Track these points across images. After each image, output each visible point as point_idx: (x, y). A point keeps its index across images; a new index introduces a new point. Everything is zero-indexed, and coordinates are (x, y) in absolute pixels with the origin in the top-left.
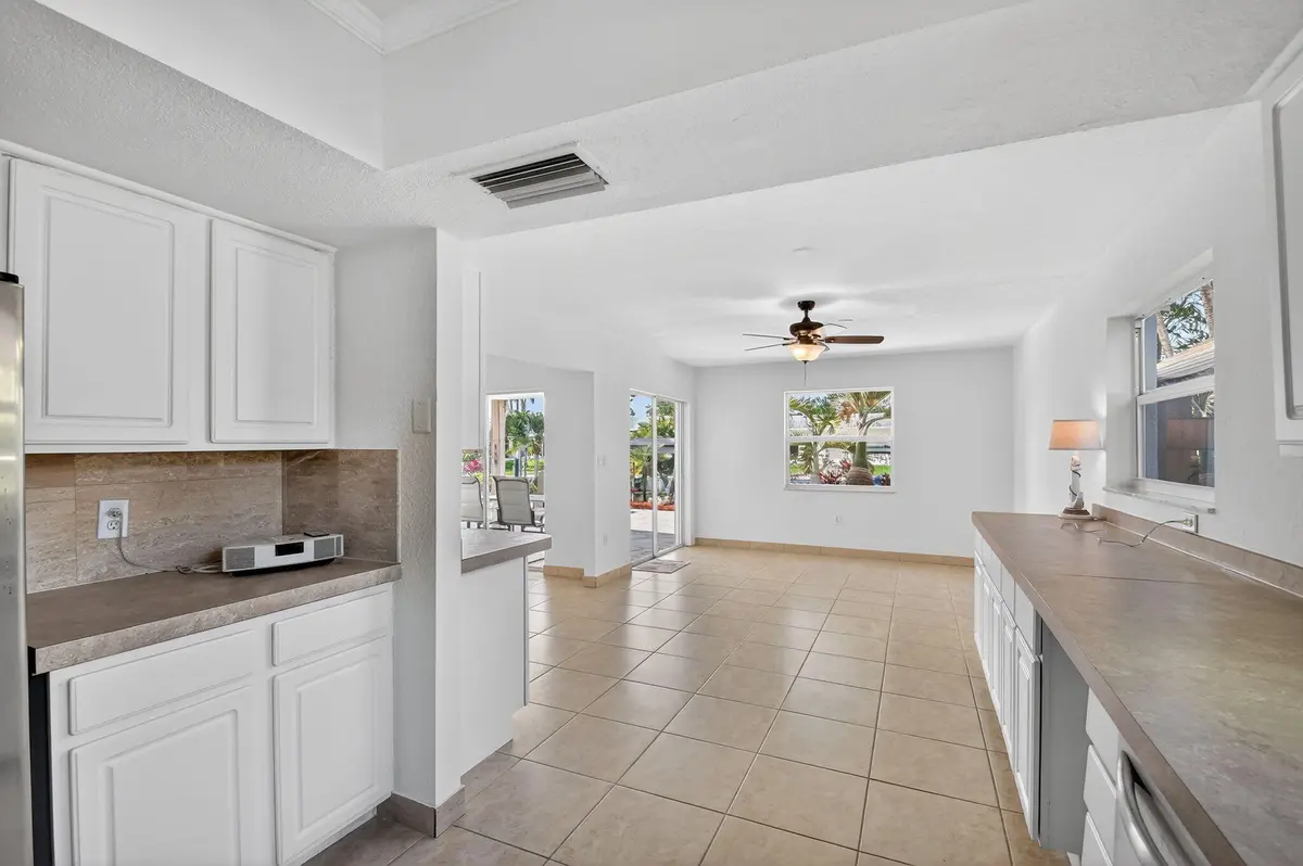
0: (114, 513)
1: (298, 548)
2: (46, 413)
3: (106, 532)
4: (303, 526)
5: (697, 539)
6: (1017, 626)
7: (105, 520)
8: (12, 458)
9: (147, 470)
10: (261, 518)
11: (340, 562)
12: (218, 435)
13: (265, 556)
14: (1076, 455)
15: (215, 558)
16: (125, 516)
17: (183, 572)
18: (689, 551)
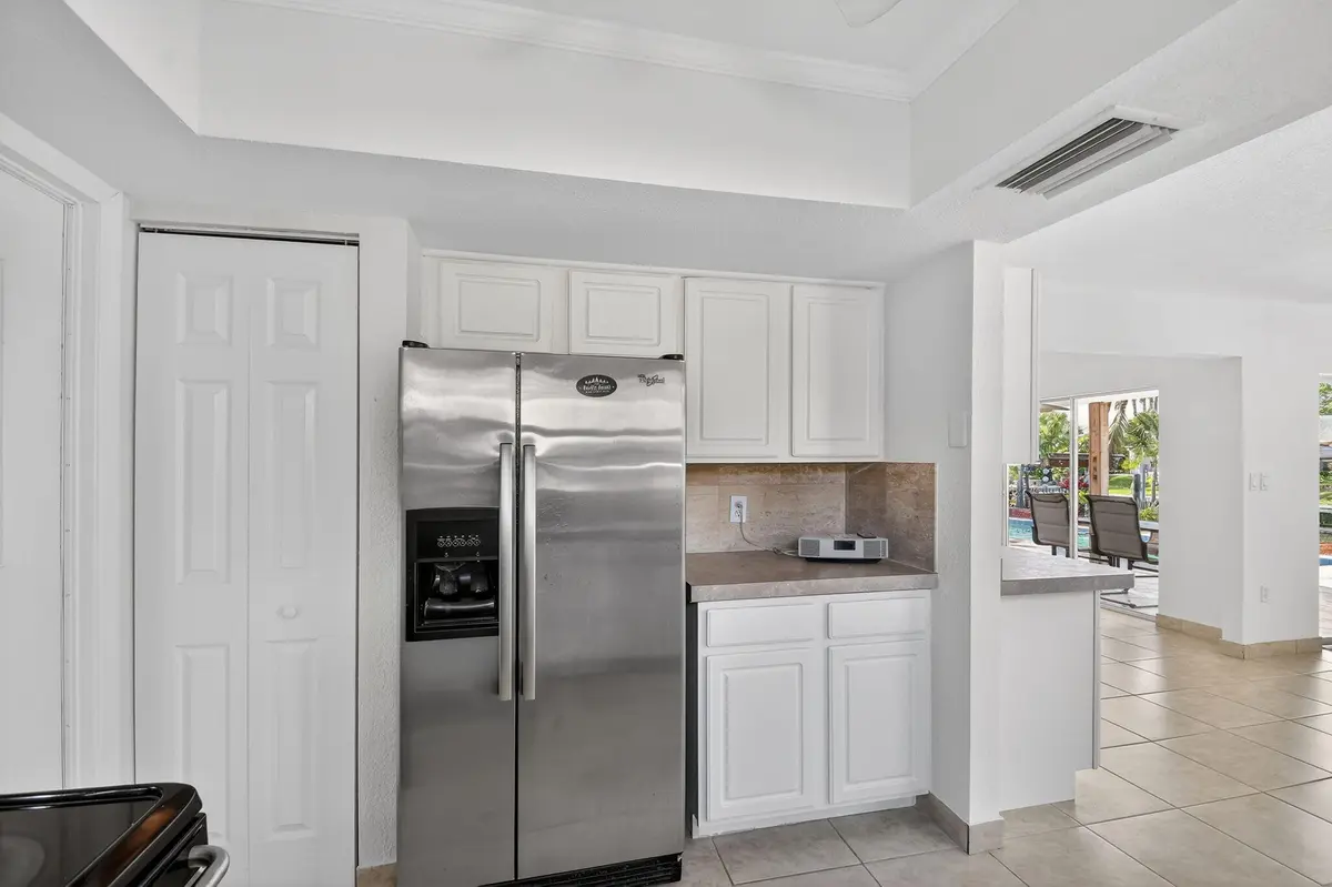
0: (739, 506)
1: (850, 546)
2: (702, 438)
3: (735, 519)
4: (860, 528)
7: (734, 509)
8: (680, 465)
9: (756, 475)
10: (829, 517)
11: (887, 563)
12: (797, 451)
13: (827, 549)
15: (794, 546)
16: (745, 506)
17: (777, 552)
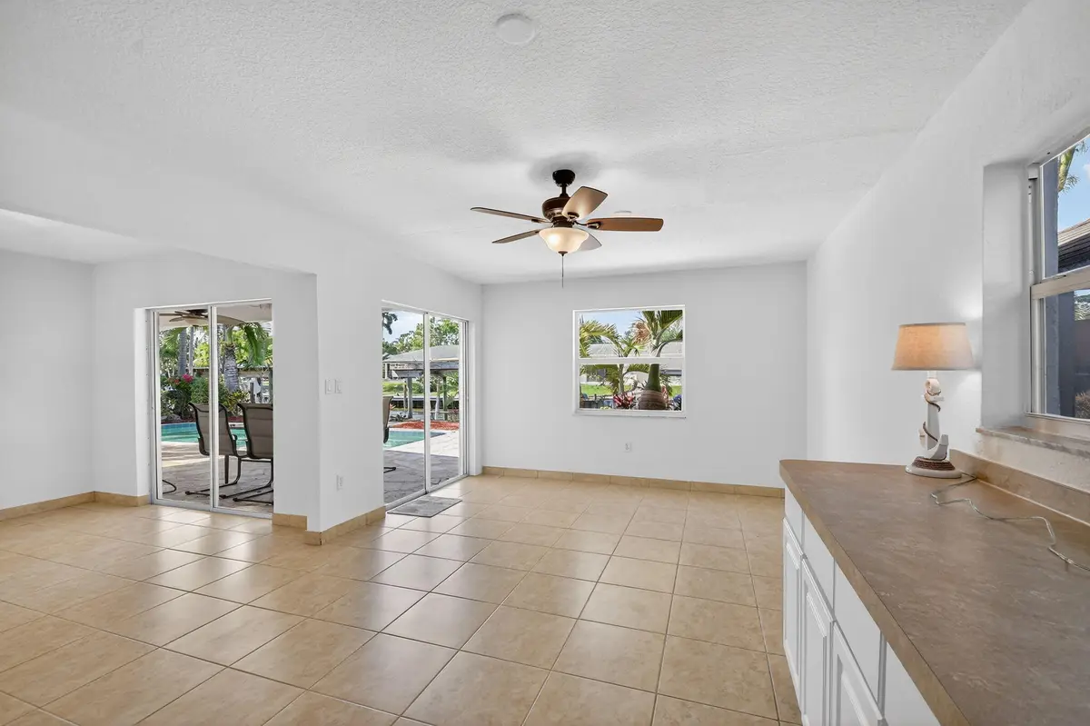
5: (484, 468)
6: (835, 621)
14: (933, 378)
18: (474, 483)
